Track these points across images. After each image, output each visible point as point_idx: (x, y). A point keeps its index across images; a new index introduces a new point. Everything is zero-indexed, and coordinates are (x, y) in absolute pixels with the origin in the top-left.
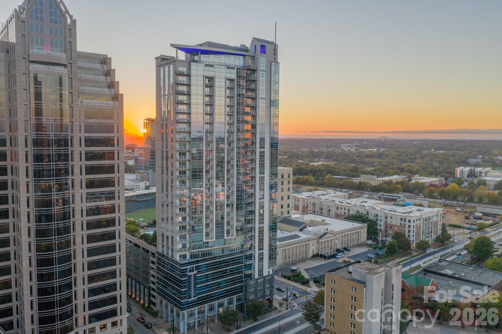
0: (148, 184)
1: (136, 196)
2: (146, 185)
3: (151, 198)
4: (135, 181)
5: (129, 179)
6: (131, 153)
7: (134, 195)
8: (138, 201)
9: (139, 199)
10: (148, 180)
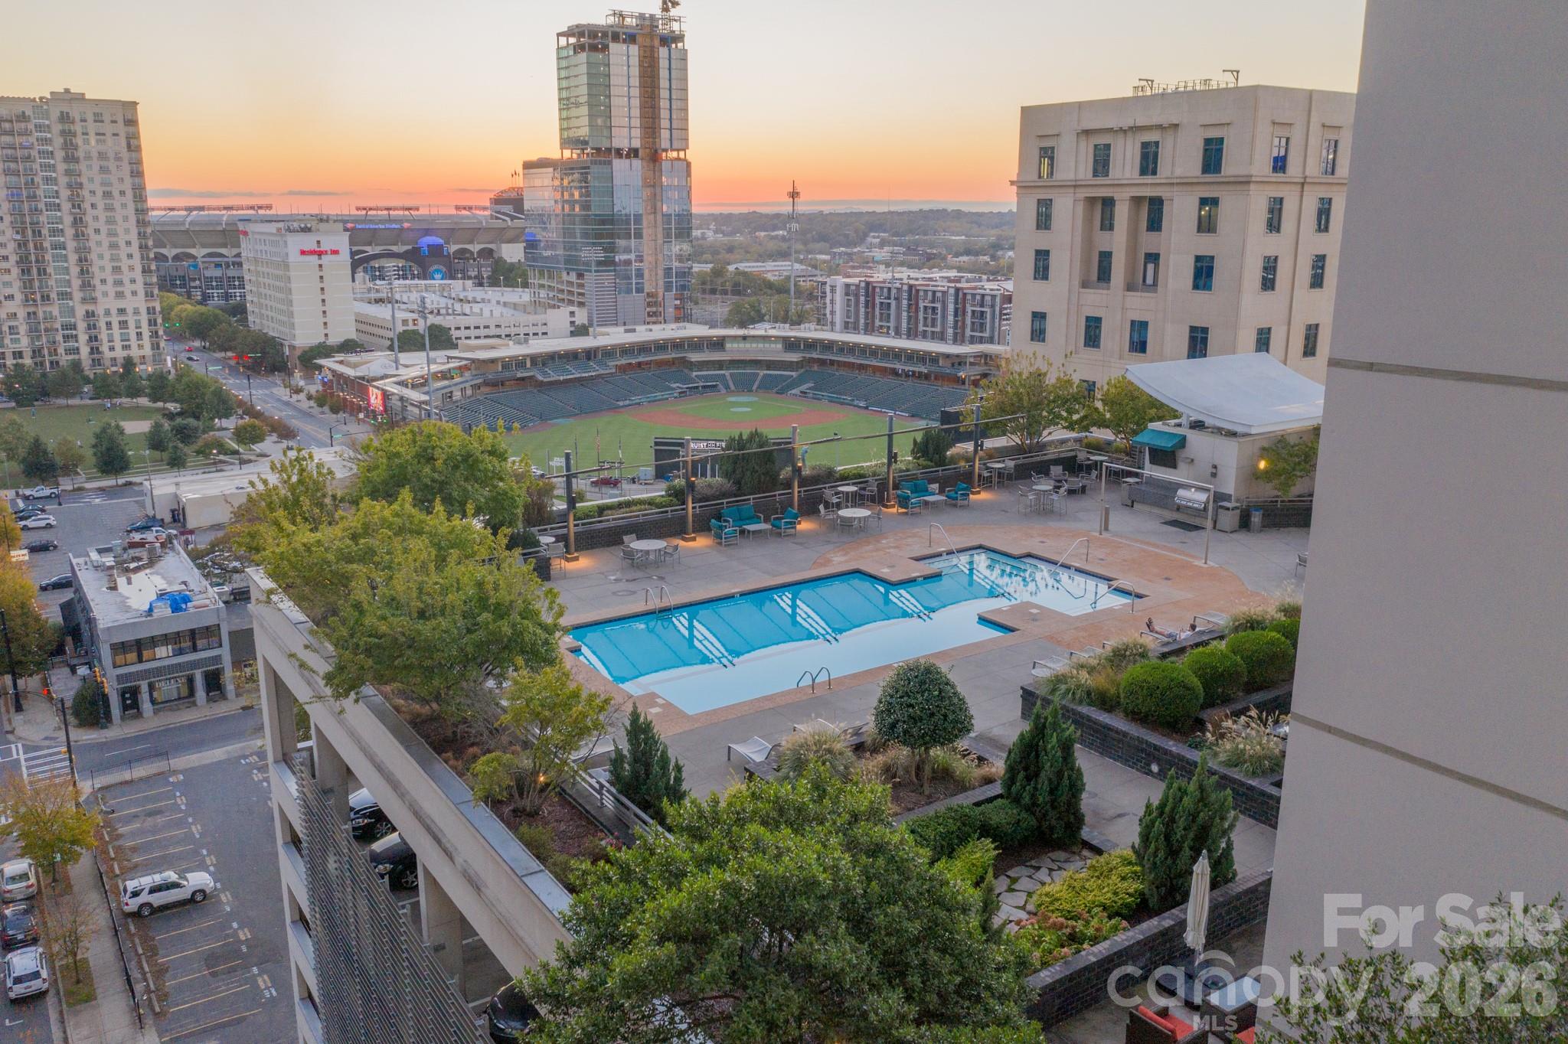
0: (581, 317)
1: (534, 359)
2: (572, 323)
3: (603, 372)
4: (530, 309)
5: (505, 304)
6: (513, 218)
7: (525, 356)
8: (541, 384)
9: (545, 374)
10: (581, 304)
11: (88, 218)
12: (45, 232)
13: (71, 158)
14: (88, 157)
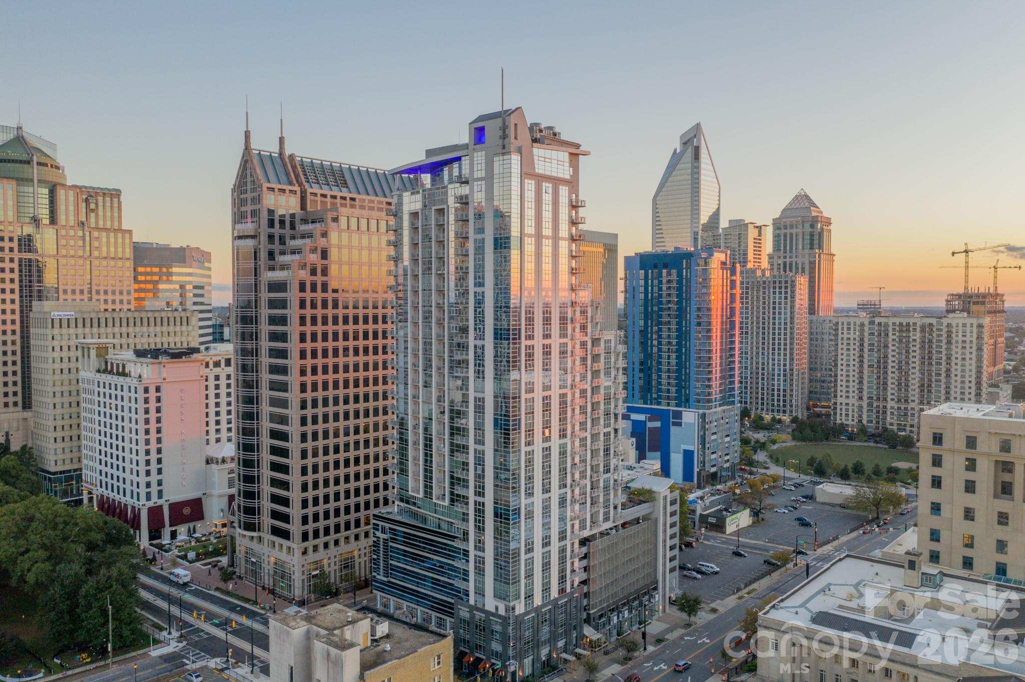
11: (953, 370)
12: (933, 374)
13: (949, 342)
14: (957, 342)
